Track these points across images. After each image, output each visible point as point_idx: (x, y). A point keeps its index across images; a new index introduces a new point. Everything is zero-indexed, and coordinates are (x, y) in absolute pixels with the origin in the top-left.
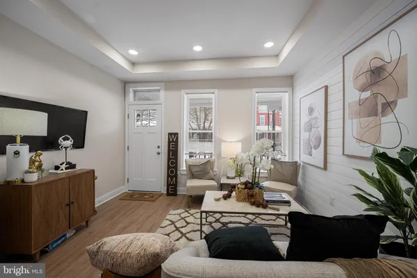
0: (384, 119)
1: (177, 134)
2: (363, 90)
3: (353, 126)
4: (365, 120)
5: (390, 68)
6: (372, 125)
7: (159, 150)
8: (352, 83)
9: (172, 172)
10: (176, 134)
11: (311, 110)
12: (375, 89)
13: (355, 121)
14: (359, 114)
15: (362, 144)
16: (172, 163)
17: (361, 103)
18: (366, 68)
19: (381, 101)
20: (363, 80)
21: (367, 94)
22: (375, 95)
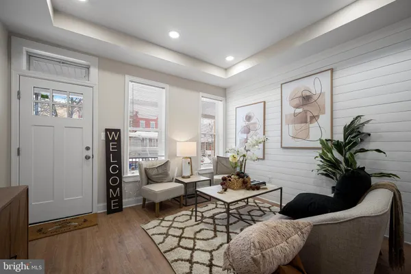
0: (311, 125)
1: (119, 130)
2: (297, 107)
3: (289, 129)
4: (298, 126)
5: (315, 98)
6: (303, 128)
7: (89, 153)
8: (288, 103)
9: (114, 181)
10: (117, 131)
11: (249, 118)
12: (306, 108)
13: (291, 126)
14: (294, 122)
15: (296, 140)
16: (114, 169)
17: (295, 115)
18: (300, 94)
19: (309, 115)
20: (297, 101)
21: (300, 110)
22: (306, 112)
